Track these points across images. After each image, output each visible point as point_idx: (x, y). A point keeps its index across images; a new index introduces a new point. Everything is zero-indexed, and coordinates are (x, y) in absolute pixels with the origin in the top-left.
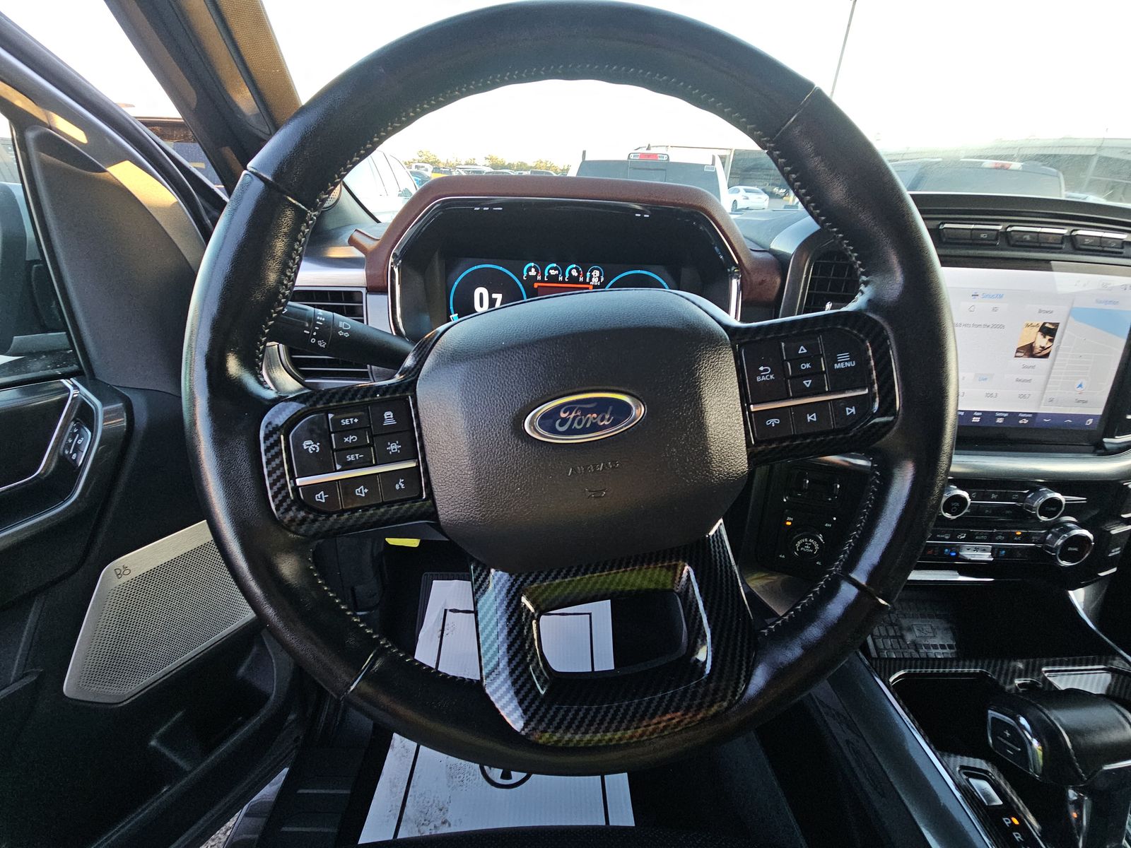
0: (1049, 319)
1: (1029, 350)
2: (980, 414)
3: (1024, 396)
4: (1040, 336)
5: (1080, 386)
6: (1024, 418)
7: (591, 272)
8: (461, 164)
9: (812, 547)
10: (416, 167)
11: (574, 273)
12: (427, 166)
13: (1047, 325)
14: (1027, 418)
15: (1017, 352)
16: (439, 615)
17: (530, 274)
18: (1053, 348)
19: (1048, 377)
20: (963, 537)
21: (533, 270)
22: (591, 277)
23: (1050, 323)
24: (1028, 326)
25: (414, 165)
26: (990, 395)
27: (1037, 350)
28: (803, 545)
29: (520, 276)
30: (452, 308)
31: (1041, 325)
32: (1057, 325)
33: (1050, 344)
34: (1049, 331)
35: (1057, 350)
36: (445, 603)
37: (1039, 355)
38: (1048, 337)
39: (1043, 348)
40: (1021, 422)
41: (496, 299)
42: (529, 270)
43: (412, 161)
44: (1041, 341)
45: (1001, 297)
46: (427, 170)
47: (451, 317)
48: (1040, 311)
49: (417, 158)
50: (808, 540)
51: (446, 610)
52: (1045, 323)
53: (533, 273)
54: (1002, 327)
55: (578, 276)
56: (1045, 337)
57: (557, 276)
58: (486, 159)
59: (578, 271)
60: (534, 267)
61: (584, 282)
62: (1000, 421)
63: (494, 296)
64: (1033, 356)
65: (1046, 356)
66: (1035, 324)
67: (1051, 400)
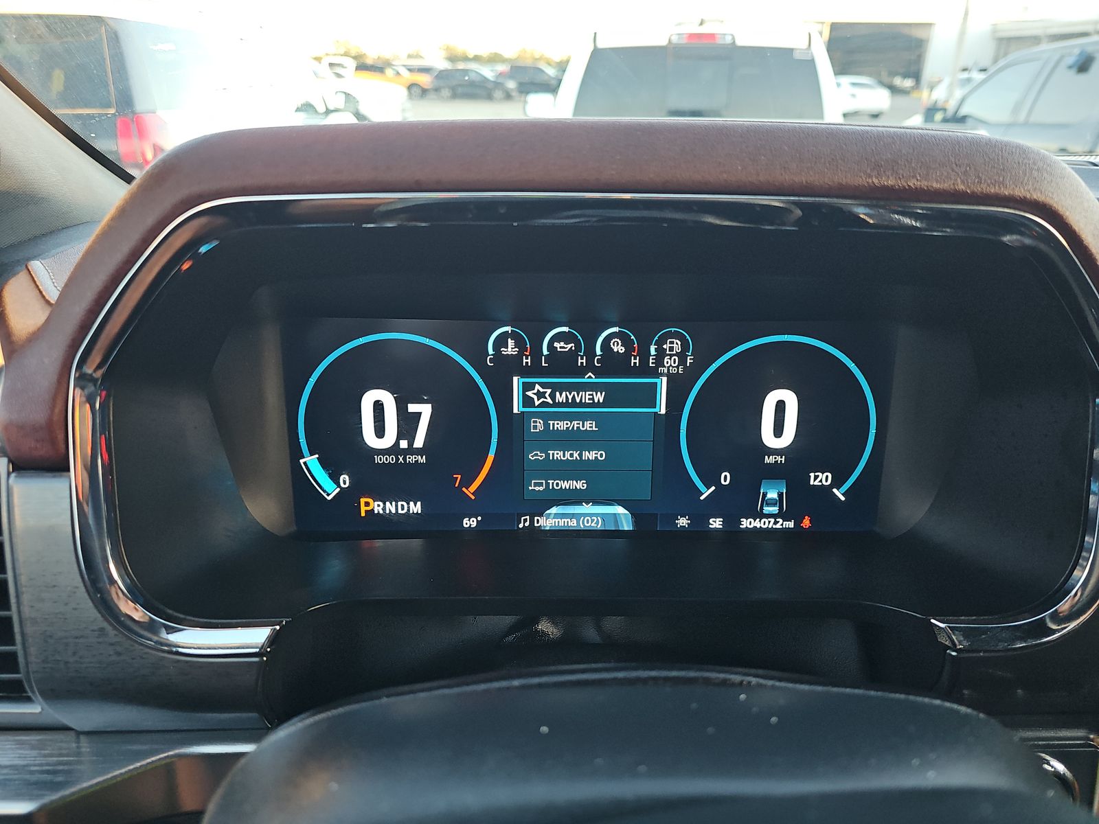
7: (660, 344)
11: (618, 348)
17: (504, 351)
21: (511, 343)
22: (661, 354)
29: (477, 357)
30: (303, 440)
41: (418, 415)
42: (501, 341)
47: (302, 461)
53: (511, 349)
55: (628, 354)
57: (573, 355)
59: (626, 342)
60: (514, 335)
61: (644, 370)
63: (413, 408)
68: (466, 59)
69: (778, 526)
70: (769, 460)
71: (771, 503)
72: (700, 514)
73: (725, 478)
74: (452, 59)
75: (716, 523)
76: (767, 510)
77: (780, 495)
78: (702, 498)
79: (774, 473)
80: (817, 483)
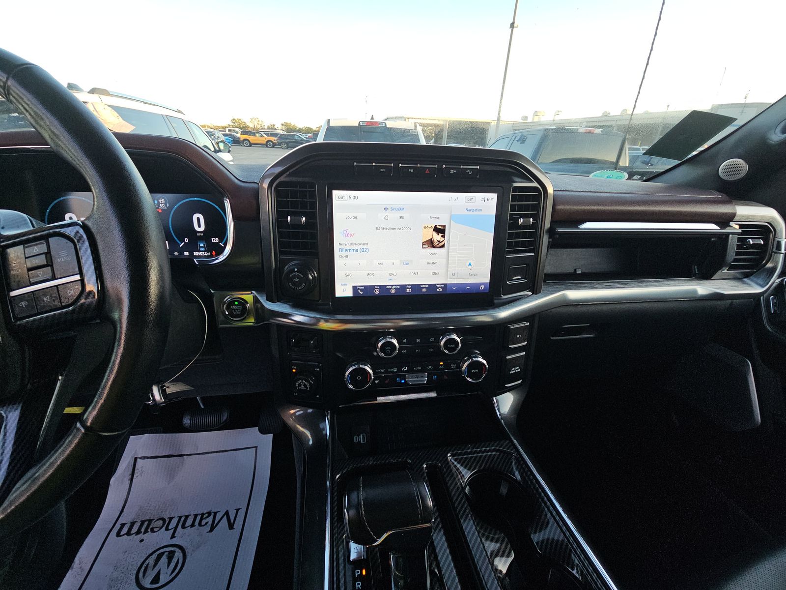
0: (439, 223)
1: (431, 243)
2: (411, 286)
3: (435, 273)
4: (435, 234)
5: (470, 264)
6: (439, 287)
7: (158, 200)
8: (264, 129)
9: (305, 385)
10: (230, 131)
12: (237, 129)
13: (438, 227)
14: (441, 287)
15: (423, 245)
16: (129, 462)
18: (446, 241)
19: (448, 260)
20: (406, 369)
23: (440, 225)
24: (425, 227)
25: (227, 129)
26: (413, 274)
27: (436, 243)
28: (300, 385)
31: (434, 227)
32: (444, 226)
33: (443, 239)
34: (440, 230)
35: (448, 243)
36: (136, 452)
37: (438, 246)
38: (440, 235)
39: (439, 241)
40: (438, 290)
43: (228, 126)
44: (437, 237)
45: (403, 209)
46: (237, 133)
48: (431, 218)
49: (231, 124)
50: (302, 381)
51: (136, 459)
52: (436, 226)
54: (408, 229)
56: (438, 235)
58: (282, 125)
62: (424, 290)
64: (434, 247)
65: (443, 246)
66: (430, 226)
67: (454, 275)
68: (295, 131)
69: (206, 254)
70: (199, 234)
71: (202, 247)
72: (181, 251)
73: (186, 240)
74: (288, 130)
75: (186, 254)
76: (201, 249)
77: (204, 245)
78: (180, 246)
79: (200, 239)
80: (214, 241)
